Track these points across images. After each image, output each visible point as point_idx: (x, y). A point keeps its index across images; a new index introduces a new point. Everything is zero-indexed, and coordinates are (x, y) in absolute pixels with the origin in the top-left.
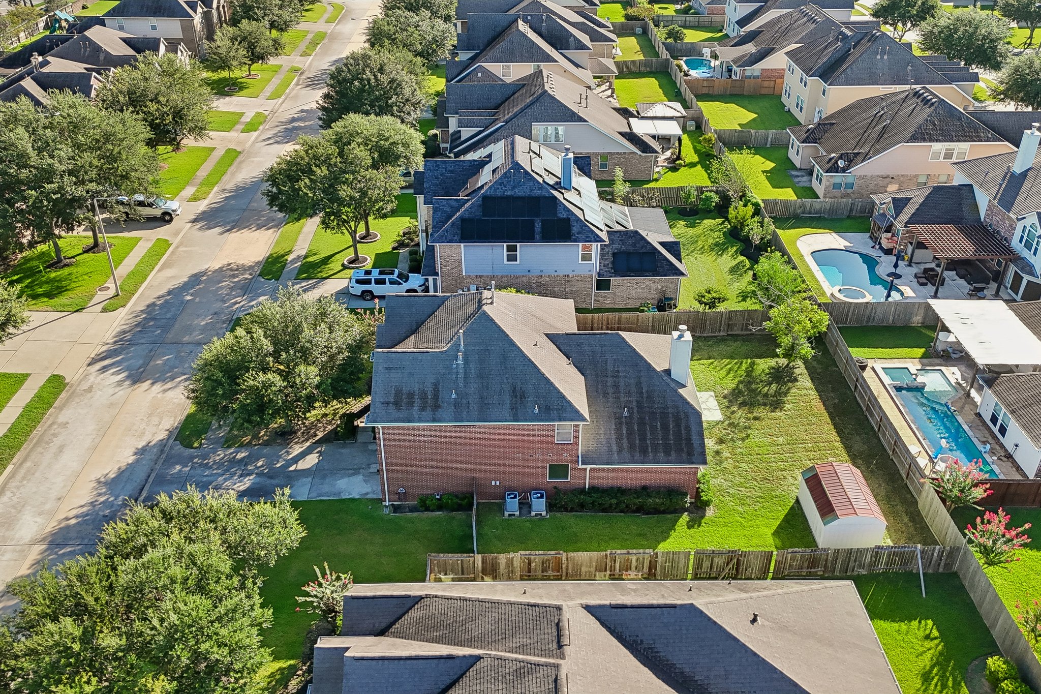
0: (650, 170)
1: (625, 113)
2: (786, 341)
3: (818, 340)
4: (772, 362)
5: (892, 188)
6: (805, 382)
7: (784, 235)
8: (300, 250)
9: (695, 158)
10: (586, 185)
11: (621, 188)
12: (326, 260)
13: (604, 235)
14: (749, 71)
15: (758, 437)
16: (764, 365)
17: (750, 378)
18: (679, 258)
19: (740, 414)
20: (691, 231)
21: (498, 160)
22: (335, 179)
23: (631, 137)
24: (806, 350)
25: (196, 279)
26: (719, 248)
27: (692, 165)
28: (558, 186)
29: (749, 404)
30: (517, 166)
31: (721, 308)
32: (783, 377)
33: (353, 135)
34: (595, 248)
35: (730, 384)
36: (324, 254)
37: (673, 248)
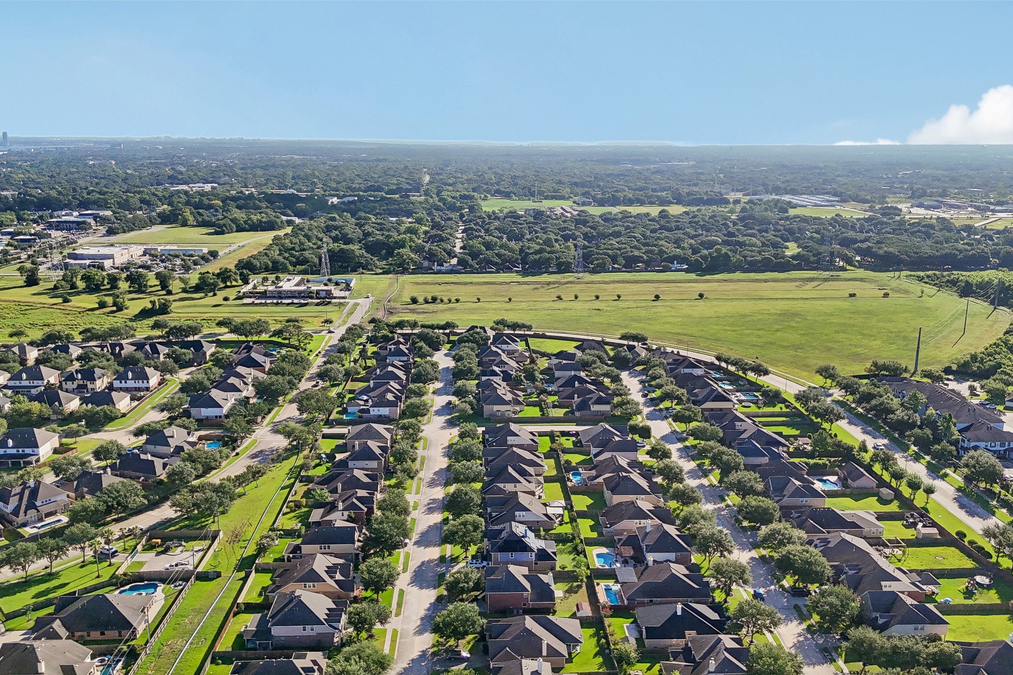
0: (552, 526)
1: (545, 505)
2: (580, 578)
3: (587, 577)
4: (577, 583)
5: (625, 533)
6: (584, 588)
7: (587, 549)
8: (448, 554)
9: (568, 520)
10: (531, 534)
11: (542, 533)
12: (458, 557)
13: (536, 550)
14: (593, 482)
15: (570, 599)
16: (575, 584)
17: (571, 587)
18: (556, 555)
19: (567, 595)
20: (563, 547)
21: (507, 530)
22: (464, 535)
23: (546, 515)
24: (585, 580)
25: (423, 563)
26: (570, 553)
27: (567, 523)
28: (523, 537)
29: (570, 593)
30: (513, 532)
31: (566, 570)
32: (580, 587)
33: (467, 522)
34: (534, 554)
35: (566, 588)
36: (456, 555)
37: (554, 553)
